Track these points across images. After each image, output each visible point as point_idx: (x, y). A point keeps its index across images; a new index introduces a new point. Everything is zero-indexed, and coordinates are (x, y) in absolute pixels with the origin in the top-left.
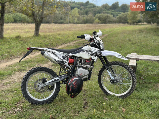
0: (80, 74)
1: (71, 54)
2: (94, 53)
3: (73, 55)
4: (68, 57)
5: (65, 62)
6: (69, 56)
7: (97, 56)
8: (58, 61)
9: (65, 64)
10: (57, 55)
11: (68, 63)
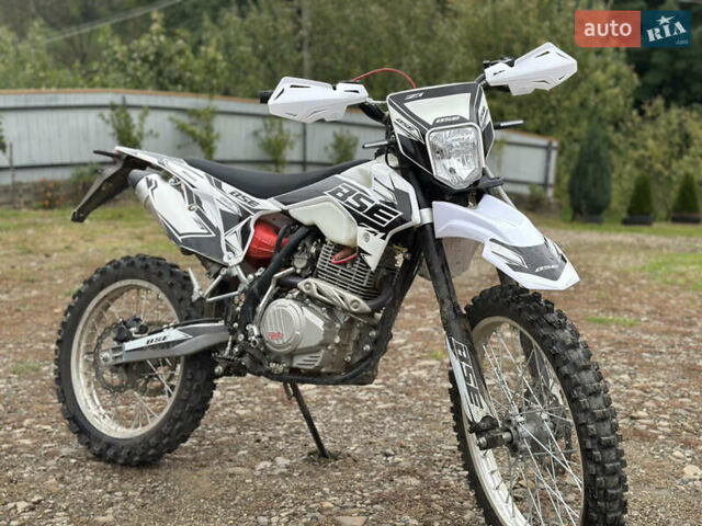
0: (273, 336)
1: (270, 205)
2: (370, 205)
3: (285, 207)
4: (254, 217)
5: (229, 249)
6: (256, 211)
7: (381, 229)
8: (180, 238)
9: (225, 259)
10: (199, 203)
11: (241, 255)
